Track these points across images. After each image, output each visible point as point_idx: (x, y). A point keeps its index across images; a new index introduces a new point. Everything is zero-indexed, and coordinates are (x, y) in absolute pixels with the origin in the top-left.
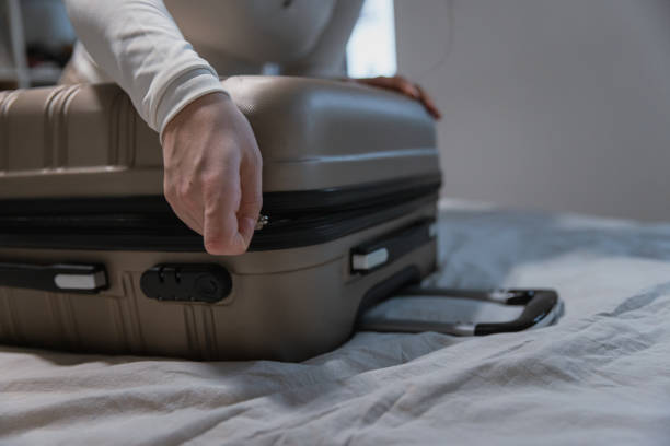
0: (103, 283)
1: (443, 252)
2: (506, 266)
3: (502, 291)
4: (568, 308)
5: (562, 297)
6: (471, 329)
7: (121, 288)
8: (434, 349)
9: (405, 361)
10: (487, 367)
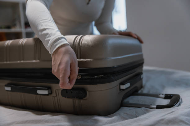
0: (50, 92)
1: (144, 82)
2: (163, 87)
3: (163, 95)
4: (183, 100)
5: (181, 97)
6: (155, 107)
7: (55, 94)
8: (145, 113)
9: (137, 117)
10: (162, 120)
